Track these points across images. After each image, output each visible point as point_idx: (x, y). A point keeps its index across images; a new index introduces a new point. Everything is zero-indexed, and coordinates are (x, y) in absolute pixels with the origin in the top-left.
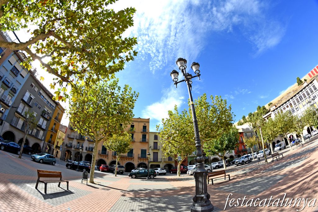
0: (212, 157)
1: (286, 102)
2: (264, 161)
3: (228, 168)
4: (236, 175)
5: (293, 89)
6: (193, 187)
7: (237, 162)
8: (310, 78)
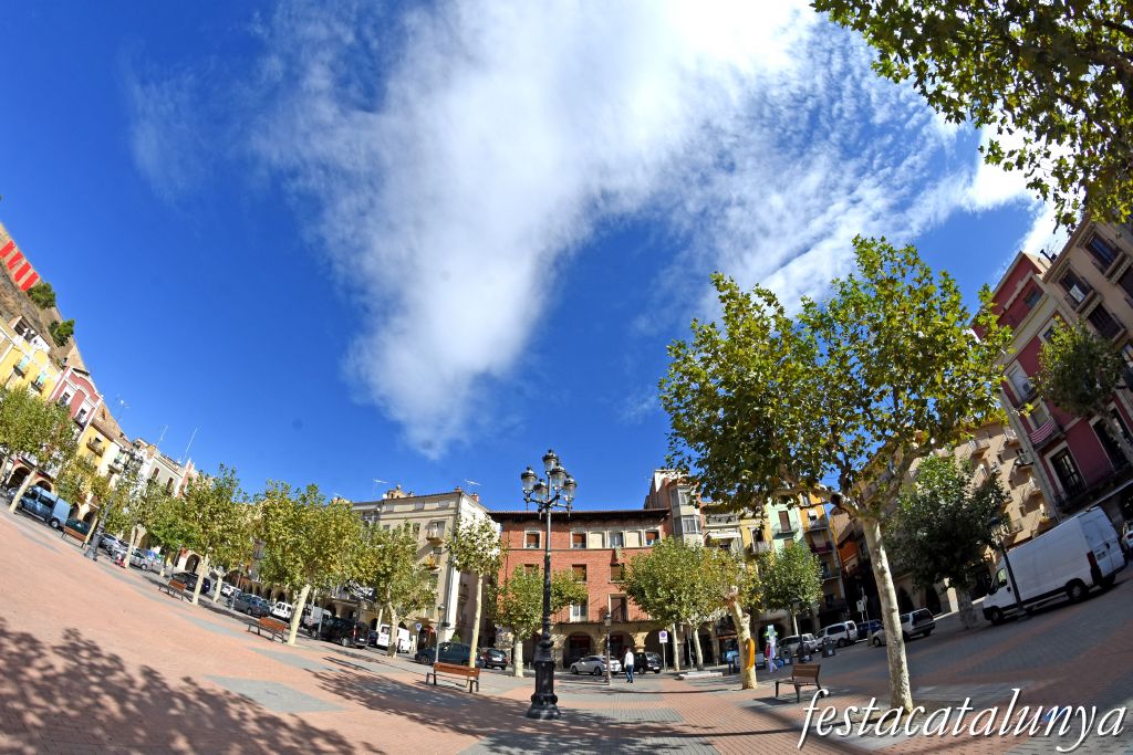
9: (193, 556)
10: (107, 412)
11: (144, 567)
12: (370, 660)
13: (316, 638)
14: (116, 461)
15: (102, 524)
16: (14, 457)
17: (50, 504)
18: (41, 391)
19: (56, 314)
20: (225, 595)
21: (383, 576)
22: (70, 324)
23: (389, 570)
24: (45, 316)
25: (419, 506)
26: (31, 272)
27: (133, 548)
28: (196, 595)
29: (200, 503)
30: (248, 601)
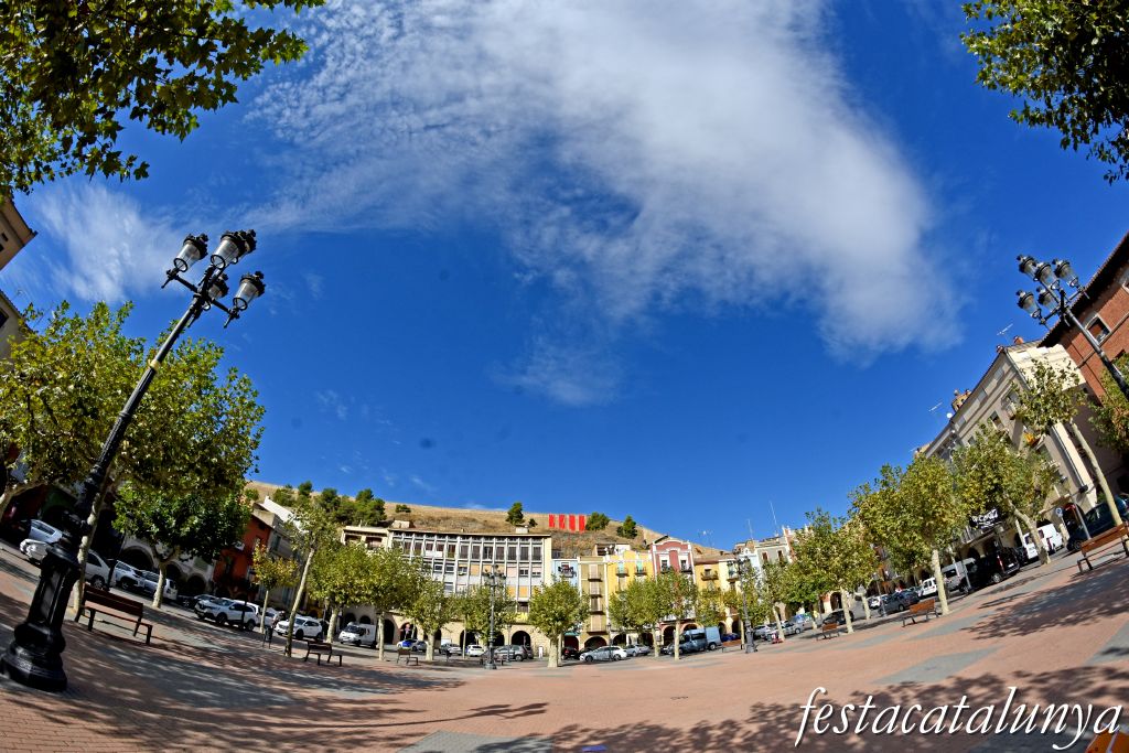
0: (130, 542)
1: (444, 536)
2: (283, 648)
3: (165, 609)
4: (173, 641)
5: (488, 519)
6: (22, 604)
7: (205, 607)
8: (547, 528)
9: (833, 595)
10: (699, 547)
11: (798, 631)
12: (1024, 582)
13: (969, 593)
14: (731, 573)
15: (748, 623)
16: (658, 625)
17: (702, 636)
18: (645, 574)
19: (615, 523)
20: (876, 607)
21: (994, 491)
22: (629, 520)
23: (995, 481)
24: (609, 532)
25: (982, 396)
26: (577, 517)
27: (781, 623)
28: (849, 625)
29: (812, 553)
30: (896, 599)
